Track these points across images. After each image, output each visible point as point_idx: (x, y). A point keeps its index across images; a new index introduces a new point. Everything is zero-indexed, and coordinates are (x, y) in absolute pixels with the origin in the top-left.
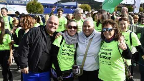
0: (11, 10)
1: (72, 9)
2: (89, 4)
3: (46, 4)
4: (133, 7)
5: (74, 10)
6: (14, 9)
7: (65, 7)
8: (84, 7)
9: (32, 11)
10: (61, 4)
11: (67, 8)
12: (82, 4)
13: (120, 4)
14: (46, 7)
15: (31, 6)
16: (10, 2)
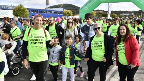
0: (4, 15)
1: (59, 14)
2: (71, 10)
3: (36, 9)
4: (107, 13)
5: (60, 15)
6: (7, 13)
7: (53, 12)
8: (66, 12)
9: (18, 15)
10: (49, 10)
11: (54, 13)
12: (67, 9)
13: (94, 11)
14: (36, 12)
15: (17, 11)
16: (3, 7)
